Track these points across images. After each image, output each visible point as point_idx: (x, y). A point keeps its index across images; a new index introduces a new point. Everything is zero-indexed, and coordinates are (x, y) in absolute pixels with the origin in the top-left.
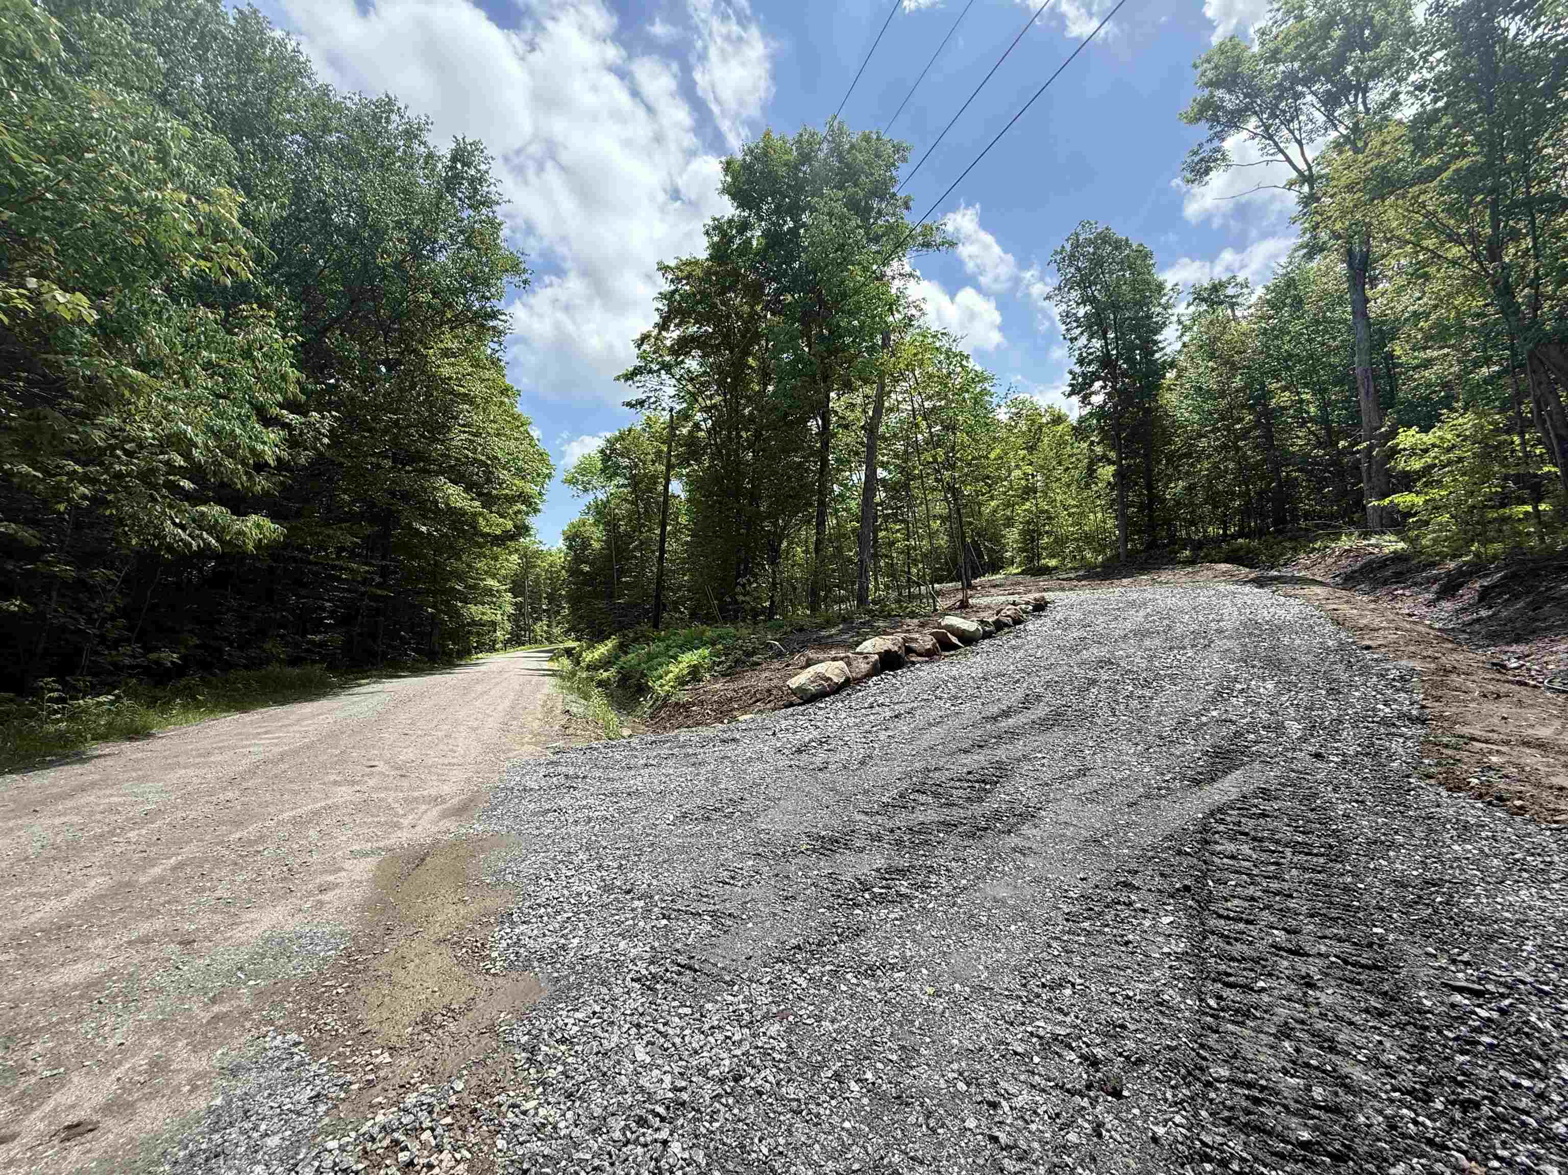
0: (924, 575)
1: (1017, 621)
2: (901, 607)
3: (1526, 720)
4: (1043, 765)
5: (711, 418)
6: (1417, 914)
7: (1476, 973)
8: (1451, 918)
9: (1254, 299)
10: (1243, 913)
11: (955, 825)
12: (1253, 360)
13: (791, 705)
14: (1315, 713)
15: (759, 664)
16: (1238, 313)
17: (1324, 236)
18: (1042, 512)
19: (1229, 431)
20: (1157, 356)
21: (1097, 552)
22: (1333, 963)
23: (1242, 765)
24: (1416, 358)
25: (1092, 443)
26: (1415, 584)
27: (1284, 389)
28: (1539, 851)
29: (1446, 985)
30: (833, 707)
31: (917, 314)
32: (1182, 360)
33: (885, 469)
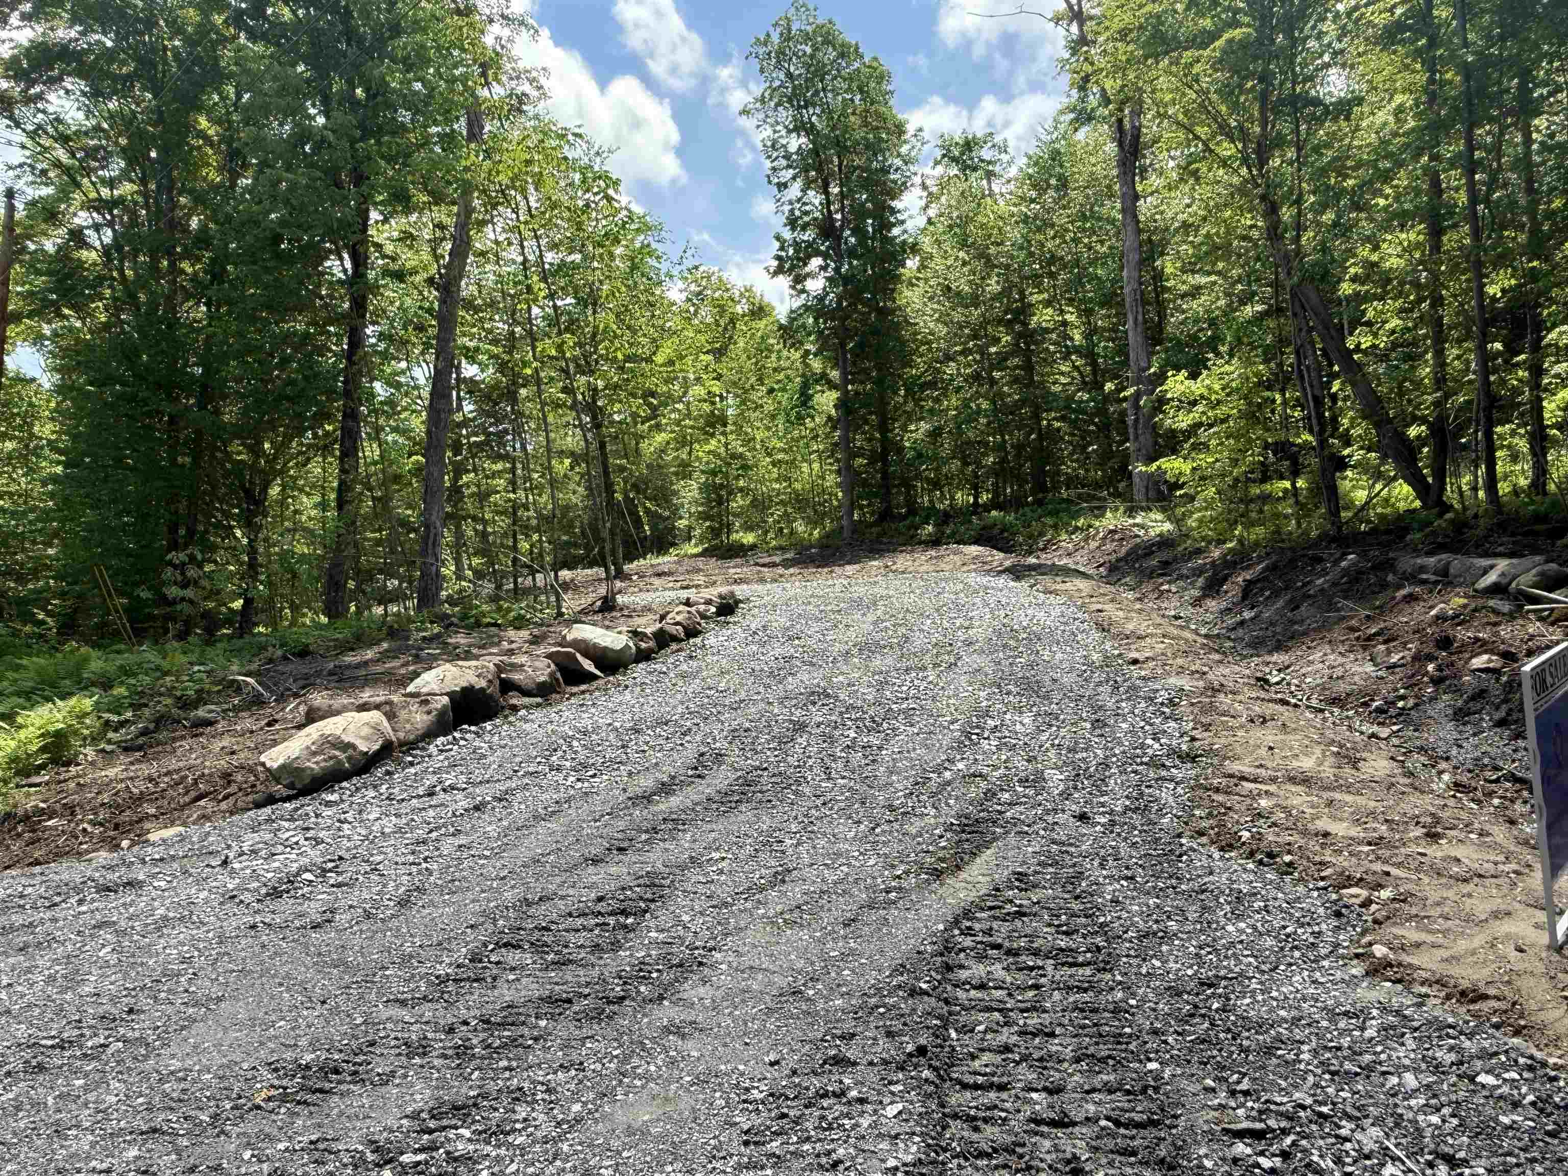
0: (541, 555)
1: (692, 632)
2: (500, 609)
3: (1291, 749)
4: (721, 872)
5: (110, 224)
6: (1194, 1033)
7: (1256, 1106)
8: (1229, 1030)
9: (1013, 171)
10: (993, 1074)
11: (569, 1001)
12: (1012, 257)
13: (271, 800)
14: (1079, 756)
15: (210, 723)
16: (996, 188)
17: (1093, 100)
18: (734, 456)
19: (982, 354)
20: (896, 231)
21: (813, 523)
22: (1103, 1129)
23: (995, 839)
24: (1184, 283)
25: (807, 352)
26: (1181, 577)
27: (1048, 303)
28: (1307, 919)
29: (1226, 1131)
30: (357, 799)
31: (534, 93)
32: (926, 243)
33: (472, 360)
